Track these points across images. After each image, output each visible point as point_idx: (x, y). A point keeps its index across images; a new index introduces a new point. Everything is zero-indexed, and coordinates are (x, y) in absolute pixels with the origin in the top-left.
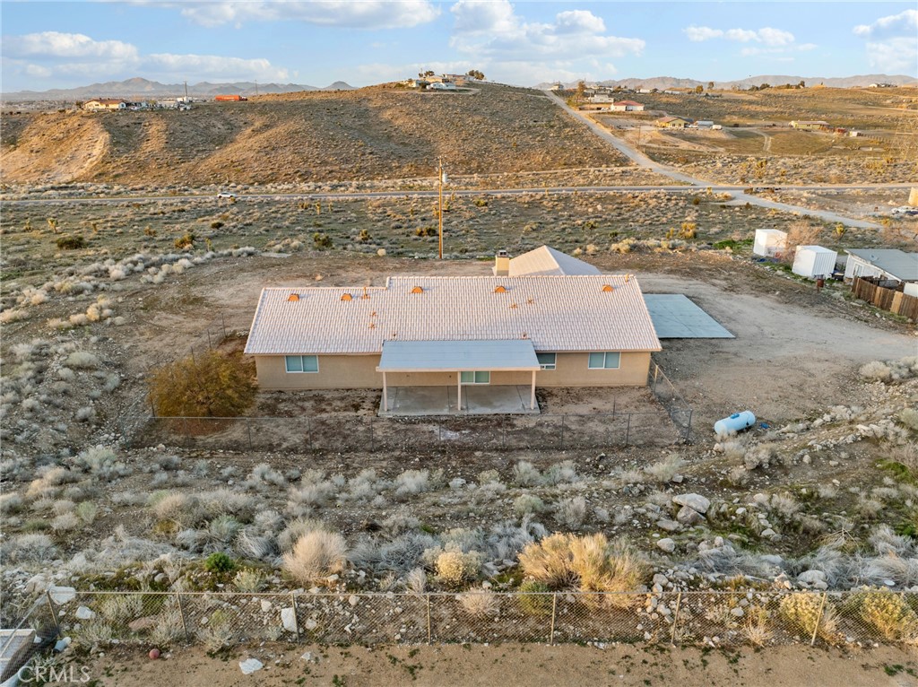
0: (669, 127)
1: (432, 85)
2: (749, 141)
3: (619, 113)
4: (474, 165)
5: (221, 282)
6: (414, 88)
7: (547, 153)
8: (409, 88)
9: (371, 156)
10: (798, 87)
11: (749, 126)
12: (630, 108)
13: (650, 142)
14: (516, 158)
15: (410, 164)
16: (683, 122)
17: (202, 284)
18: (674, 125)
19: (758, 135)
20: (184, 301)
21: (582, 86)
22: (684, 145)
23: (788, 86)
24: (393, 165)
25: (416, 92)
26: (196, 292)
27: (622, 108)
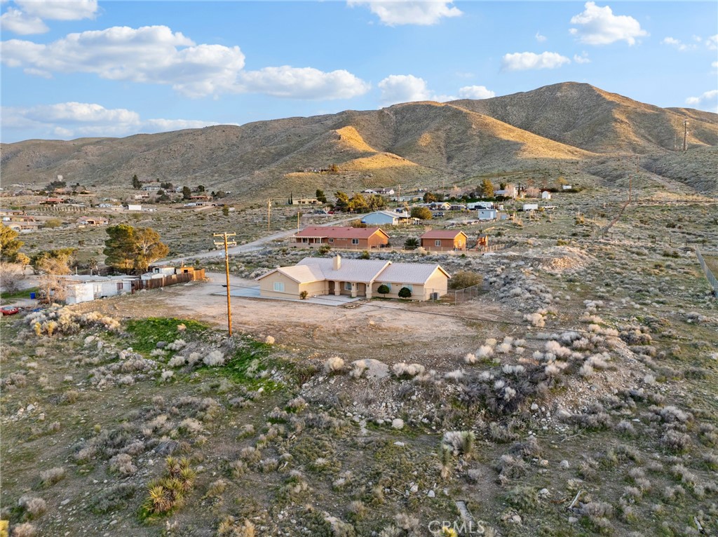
5: (450, 336)
17: (467, 337)
20: (480, 325)
26: (471, 332)
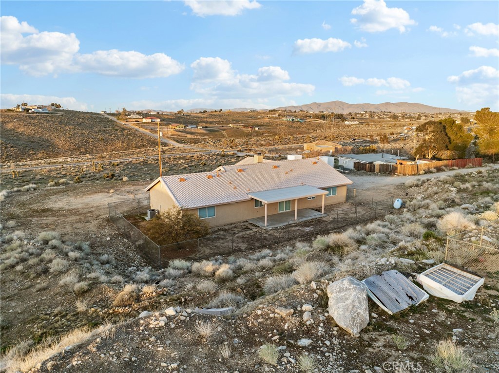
0: (177, 128)
1: (33, 110)
2: (216, 133)
3: (148, 123)
4: (83, 150)
6: (20, 112)
7: (122, 142)
8: (17, 112)
9: (12, 149)
10: (220, 112)
11: (212, 127)
12: (153, 120)
13: (172, 135)
14: (106, 145)
15: (41, 152)
16: (183, 126)
18: (179, 127)
19: (218, 131)
21: (125, 111)
22: (189, 136)
23: (216, 111)
24: (30, 153)
25: (23, 114)
27: (150, 121)
